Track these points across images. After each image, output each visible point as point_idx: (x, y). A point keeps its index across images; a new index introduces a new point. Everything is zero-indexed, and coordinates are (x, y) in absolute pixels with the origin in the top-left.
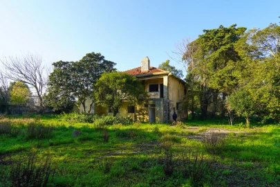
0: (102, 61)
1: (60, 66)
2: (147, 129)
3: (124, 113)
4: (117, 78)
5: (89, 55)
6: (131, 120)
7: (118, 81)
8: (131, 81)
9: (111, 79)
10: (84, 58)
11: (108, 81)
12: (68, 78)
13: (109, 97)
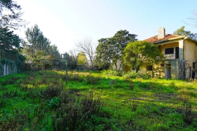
0: (127, 35)
1: (102, 41)
3: (143, 70)
4: (138, 46)
5: (119, 32)
6: (150, 76)
7: (139, 48)
8: (150, 46)
9: (134, 46)
10: (116, 34)
11: (132, 48)
12: (107, 48)
13: (132, 59)
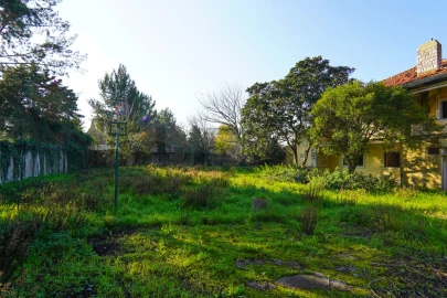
1: (257, 92)
2: (435, 210)
4: (352, 95)
5: (301, 64)
7: (355, 100)
10: (292, 70)
13: (337, 134)
